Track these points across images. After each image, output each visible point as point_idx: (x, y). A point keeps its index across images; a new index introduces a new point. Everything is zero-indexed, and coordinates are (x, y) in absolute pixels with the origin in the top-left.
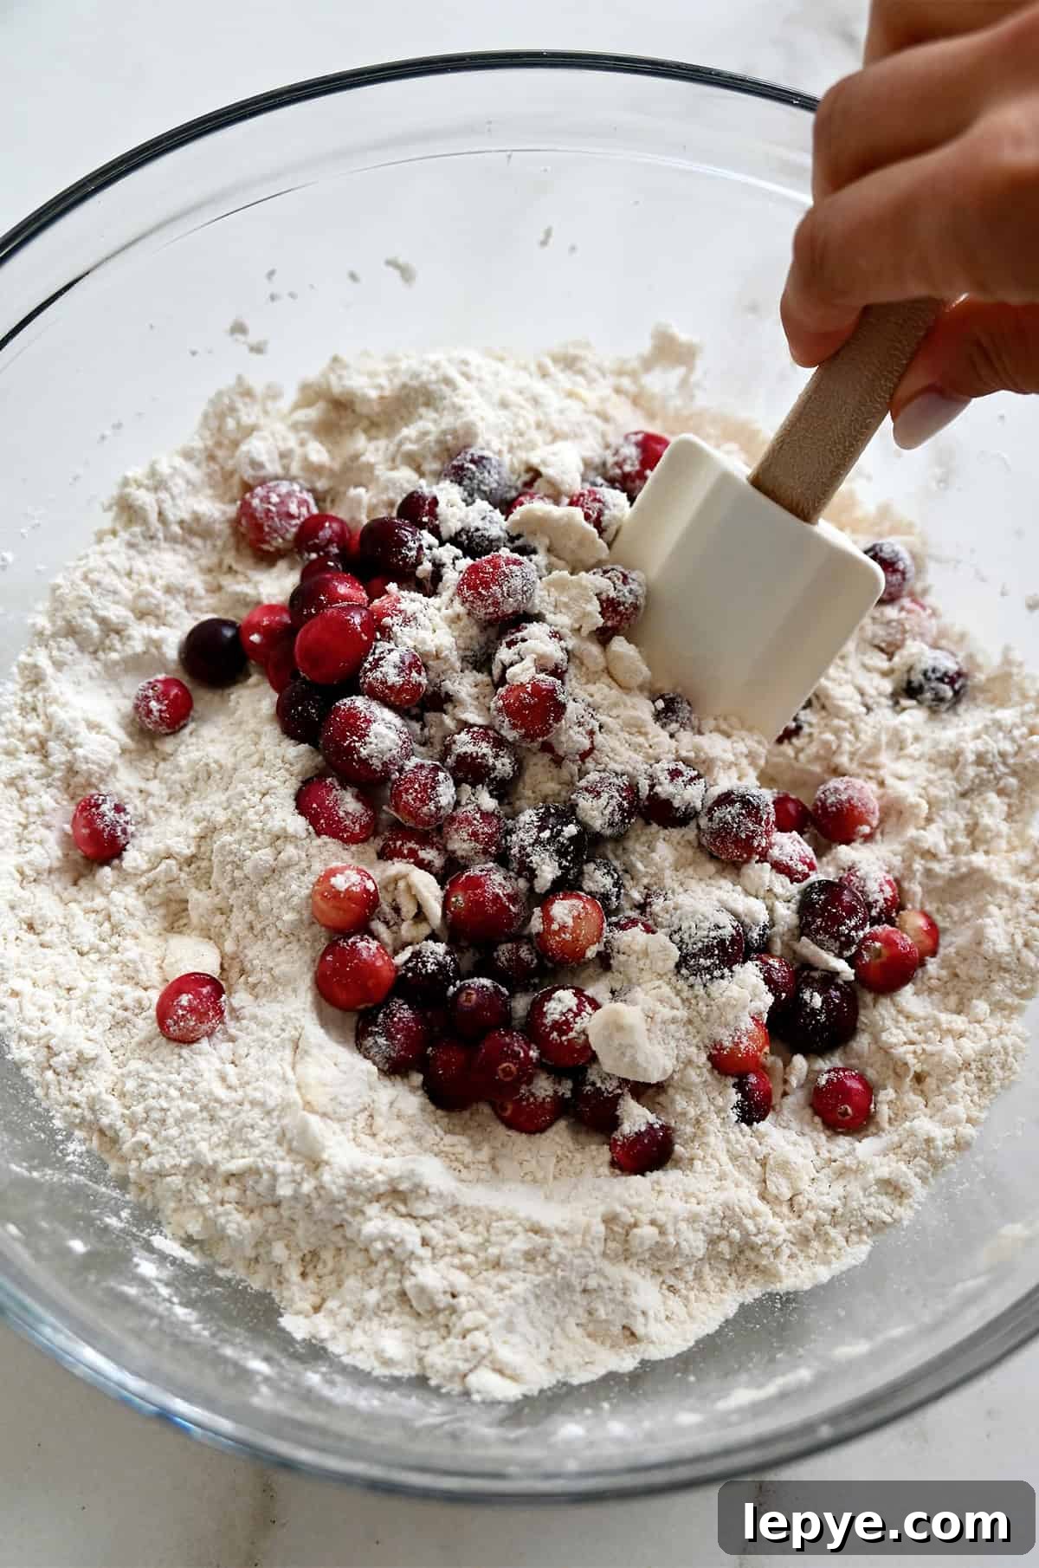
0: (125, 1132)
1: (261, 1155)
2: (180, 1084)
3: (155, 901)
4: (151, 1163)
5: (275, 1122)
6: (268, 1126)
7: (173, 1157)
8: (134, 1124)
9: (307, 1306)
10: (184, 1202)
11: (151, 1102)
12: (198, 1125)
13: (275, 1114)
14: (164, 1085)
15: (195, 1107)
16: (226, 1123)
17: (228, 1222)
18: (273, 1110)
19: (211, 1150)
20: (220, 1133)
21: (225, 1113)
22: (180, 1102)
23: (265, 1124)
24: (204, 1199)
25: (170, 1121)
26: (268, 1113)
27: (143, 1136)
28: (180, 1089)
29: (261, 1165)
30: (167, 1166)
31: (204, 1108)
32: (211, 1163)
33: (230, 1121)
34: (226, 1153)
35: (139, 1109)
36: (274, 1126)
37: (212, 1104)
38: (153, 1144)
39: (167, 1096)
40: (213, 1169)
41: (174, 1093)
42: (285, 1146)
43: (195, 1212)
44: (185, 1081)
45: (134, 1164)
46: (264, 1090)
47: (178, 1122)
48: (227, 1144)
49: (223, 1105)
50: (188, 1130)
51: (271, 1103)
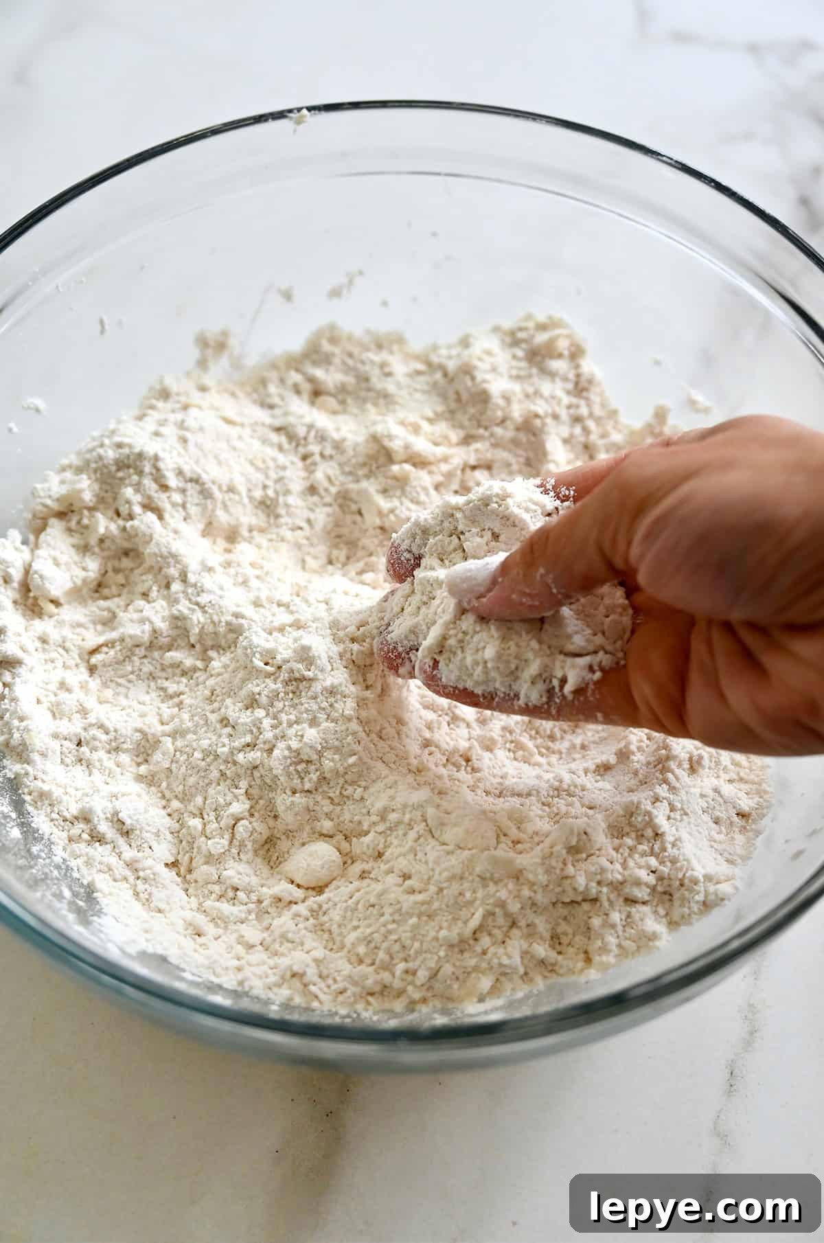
0: (386, 976)
1: (483, 903)
2: (391, 919)
3: (250, 855)
4: (422, 975)
5: (471, 878)
6: (469, 884)
7: (432, 958)
8: (388, 967)
9: (580, 965)
10: (461, 977)
11: (385, 945)
12: (427, 928)
13: (467, 874)
14: (383, 928)
15: (414, 920)
16: (440, 909)
17: (499, 958)
18: (463, 873)
19: (449, 931)
20: (444, 919)
21: (436, 905)
22: (401, 929)
23: (466, 885)
24: (473, 962)
25: (408, 943)
26: (461, 878)
27: (401, 966)
28: (394, 921)
29: (488, 907)
30: (433, 965)
31: (419, 916)
32: (457, 937)
33: (444, 906)
34: (460, 924)
35: (382, 955)
36: (473, 881)
37: (423, 908)
38: (411, 965)
39: (390, 932)
40: (462, 941)
41: (391, 927)
42: (491, 884)
43: (473, 975)
44: (391, 915)
45: (410, 988)
46: (446, 870)
47: (414, 938)
48: (455, 919)
49: (429, 903)
50: (423, 936)
51: (458, 871)
